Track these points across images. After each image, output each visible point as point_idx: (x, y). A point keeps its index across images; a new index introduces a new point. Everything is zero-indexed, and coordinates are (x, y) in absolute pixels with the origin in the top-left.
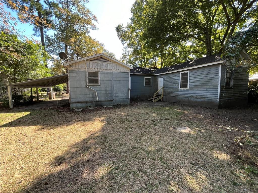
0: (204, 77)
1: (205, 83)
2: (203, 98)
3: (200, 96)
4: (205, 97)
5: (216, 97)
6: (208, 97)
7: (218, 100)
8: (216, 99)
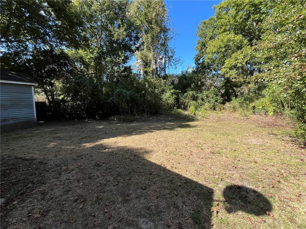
0: (14, 96)
1: (16, 102)
2: (17, 119)
3: (11, 118)
4: (18, 117)
5: (33, 116)
6: (24, 117)
7: (35, 118)
8: (33, 118)
